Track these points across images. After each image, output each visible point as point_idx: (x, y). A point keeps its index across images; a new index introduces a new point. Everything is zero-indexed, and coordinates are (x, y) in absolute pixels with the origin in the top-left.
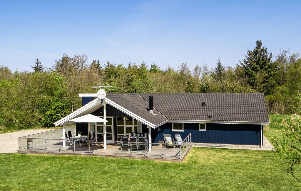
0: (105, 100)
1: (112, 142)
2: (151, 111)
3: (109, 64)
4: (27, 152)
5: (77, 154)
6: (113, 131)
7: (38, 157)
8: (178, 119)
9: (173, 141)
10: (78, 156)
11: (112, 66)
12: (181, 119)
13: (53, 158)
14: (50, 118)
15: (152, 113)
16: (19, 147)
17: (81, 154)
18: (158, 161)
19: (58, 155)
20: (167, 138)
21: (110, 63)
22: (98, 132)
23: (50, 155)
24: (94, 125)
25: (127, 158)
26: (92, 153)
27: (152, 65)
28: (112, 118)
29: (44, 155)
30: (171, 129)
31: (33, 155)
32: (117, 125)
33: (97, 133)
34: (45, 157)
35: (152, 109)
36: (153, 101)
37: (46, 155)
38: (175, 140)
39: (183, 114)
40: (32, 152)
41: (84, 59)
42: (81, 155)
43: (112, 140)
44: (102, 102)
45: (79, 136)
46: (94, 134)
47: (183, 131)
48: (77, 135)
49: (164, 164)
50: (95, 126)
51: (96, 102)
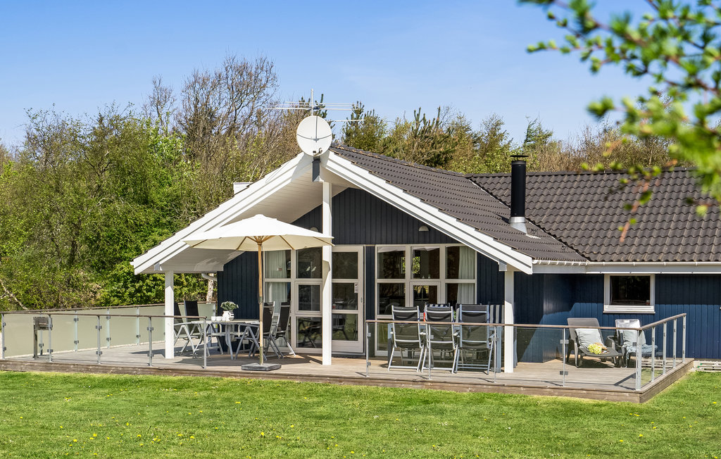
0: (329, 164)
1: (356, 346)
2: (518, 220)
3: (359, 112)
4: (32, 367)
5: (214, 373)
6: (361, 304)
7: (66, 380)
8: (630, 257)
9: (606, 343)
10: (217, 380)
11: (371, 121)
12: (646, 257)
13: (124, 383)
14: (132, 290)
15: (523, 229)
16: (5, 349)
17: (228, 374)
18: (540, 396)
19: (141, 376)
20: (581, 331)
21: (365, 112)
22: (300, 309)
23: (114, 376)
24: (287, 280)
25: (411, 387)
26: (271, 369)
27: (529, 131)
28: (359, 249)
29: (91, 374)
30: (601, 301)
31: (53, 374)
32: (378, 281)
33: (295, 313)
34: (94, 380)
35: (522, 214)
36: (527, 199)
37: (97, 375)
38: (619, 339)
39: (652, 241)
40: (47, 367)
41: (263, 76)
42: (227, 376)
43: (356, 339)
44: (316, 173)
45: (227, 317)
46: (285, 312)
47: (650, 309)
48: (220, 313)
49: (564, 404)
50: (289, 285)
51: (291, 173)
